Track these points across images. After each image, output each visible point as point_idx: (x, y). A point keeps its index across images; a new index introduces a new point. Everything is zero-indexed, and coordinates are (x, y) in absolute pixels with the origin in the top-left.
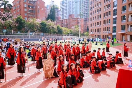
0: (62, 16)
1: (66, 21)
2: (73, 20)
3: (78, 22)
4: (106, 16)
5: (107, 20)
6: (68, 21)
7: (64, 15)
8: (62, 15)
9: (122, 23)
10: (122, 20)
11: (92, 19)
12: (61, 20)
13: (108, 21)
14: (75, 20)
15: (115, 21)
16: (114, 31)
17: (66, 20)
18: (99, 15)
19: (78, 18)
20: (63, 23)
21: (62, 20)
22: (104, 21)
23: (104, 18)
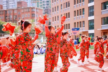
0: (6, 5)
1: (13, 12)
2: (25, 10)
3: (33, 14)
4: (78, 3)
5: (79, 9)
6: (15, 12)
7: (10, 2)
8: (6, 3)
9: (103, 13)
10: (102, 10)
11: (56, 9)
12: (3, 11)
13: (81, 12)
14: (29, 11)
15: (91, 11)
16: (91, 27)
17: (13, 10)
18: (67, 3)
19: (32, 8)
20: (8, 15)
21: (6, 11)
22: (75, 11)
23: (75, 7)
